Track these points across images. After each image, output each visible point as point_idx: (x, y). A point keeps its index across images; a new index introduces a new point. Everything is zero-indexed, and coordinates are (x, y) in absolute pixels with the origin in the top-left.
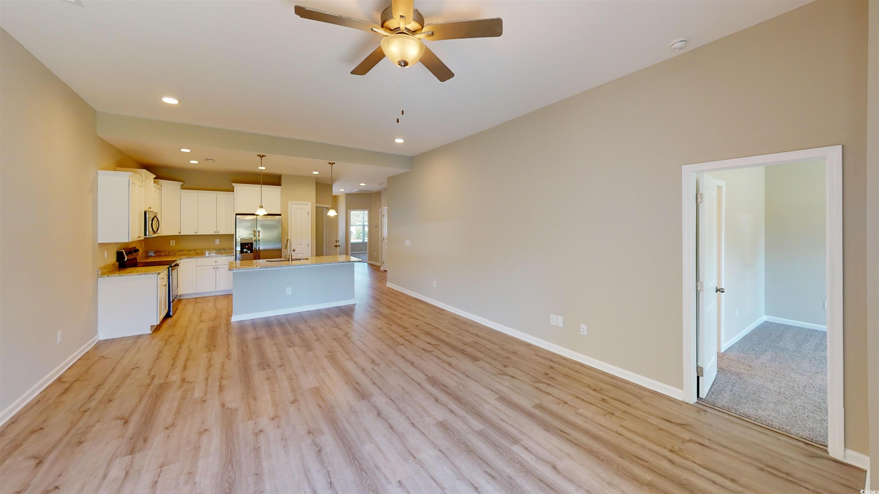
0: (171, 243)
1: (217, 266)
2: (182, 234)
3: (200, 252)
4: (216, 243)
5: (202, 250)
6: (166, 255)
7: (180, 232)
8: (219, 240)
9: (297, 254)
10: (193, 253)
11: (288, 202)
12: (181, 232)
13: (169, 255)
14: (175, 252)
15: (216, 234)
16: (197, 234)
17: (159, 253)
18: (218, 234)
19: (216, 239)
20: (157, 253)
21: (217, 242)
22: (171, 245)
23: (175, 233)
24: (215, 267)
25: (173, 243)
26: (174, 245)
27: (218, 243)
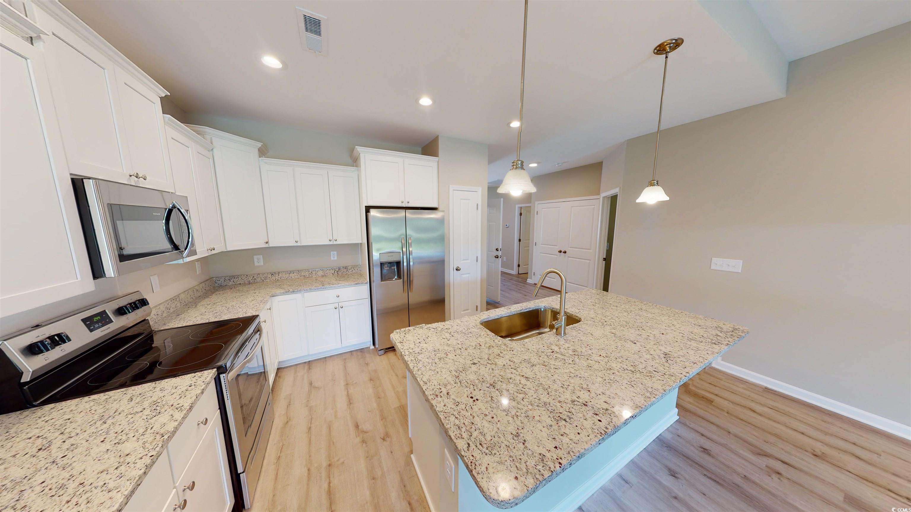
0: (256, 260)
1: (340, 304)
2: (271, 244)
3: (307, 274)
4: (332, 259)
5: (310, 271)
6: (249, 283)
7: (267, 243)
8: (335, 252)
9: (462, 274)
10: (296, 277)
11: (449, 186)
12: (270, 242)
13: (254, 283)
14: (265, 275)
15: (331, 243)
16: (299, 244)
17: (235, 280)
18: (335, 243)
19: (332, 251)
20: (232, 280)
21: (334, 256)
22: (256, 264)
23: (258, 243)
24: (337, 305)
25: (259, 261)
26: (262, 263)
27: (336, 258)
